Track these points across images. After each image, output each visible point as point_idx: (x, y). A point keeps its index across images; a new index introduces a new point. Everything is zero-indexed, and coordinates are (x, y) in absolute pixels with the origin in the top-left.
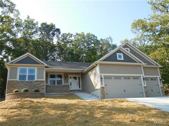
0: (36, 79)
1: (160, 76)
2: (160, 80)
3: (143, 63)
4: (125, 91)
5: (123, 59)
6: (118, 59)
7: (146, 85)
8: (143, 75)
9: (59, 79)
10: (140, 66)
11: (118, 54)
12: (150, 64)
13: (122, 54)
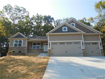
0: (22, 46)
1: (101, 41)
2: (101, 44)
3: (83, 32)
4: (66, 52)
5: (67, 30)
6: (63, 31)
7: (84, 48)
8: (83, 40)
9: (38, 45)
10: (81, 34)
11: (63, 28)
12: (93, 32)
13: (67, 28)
